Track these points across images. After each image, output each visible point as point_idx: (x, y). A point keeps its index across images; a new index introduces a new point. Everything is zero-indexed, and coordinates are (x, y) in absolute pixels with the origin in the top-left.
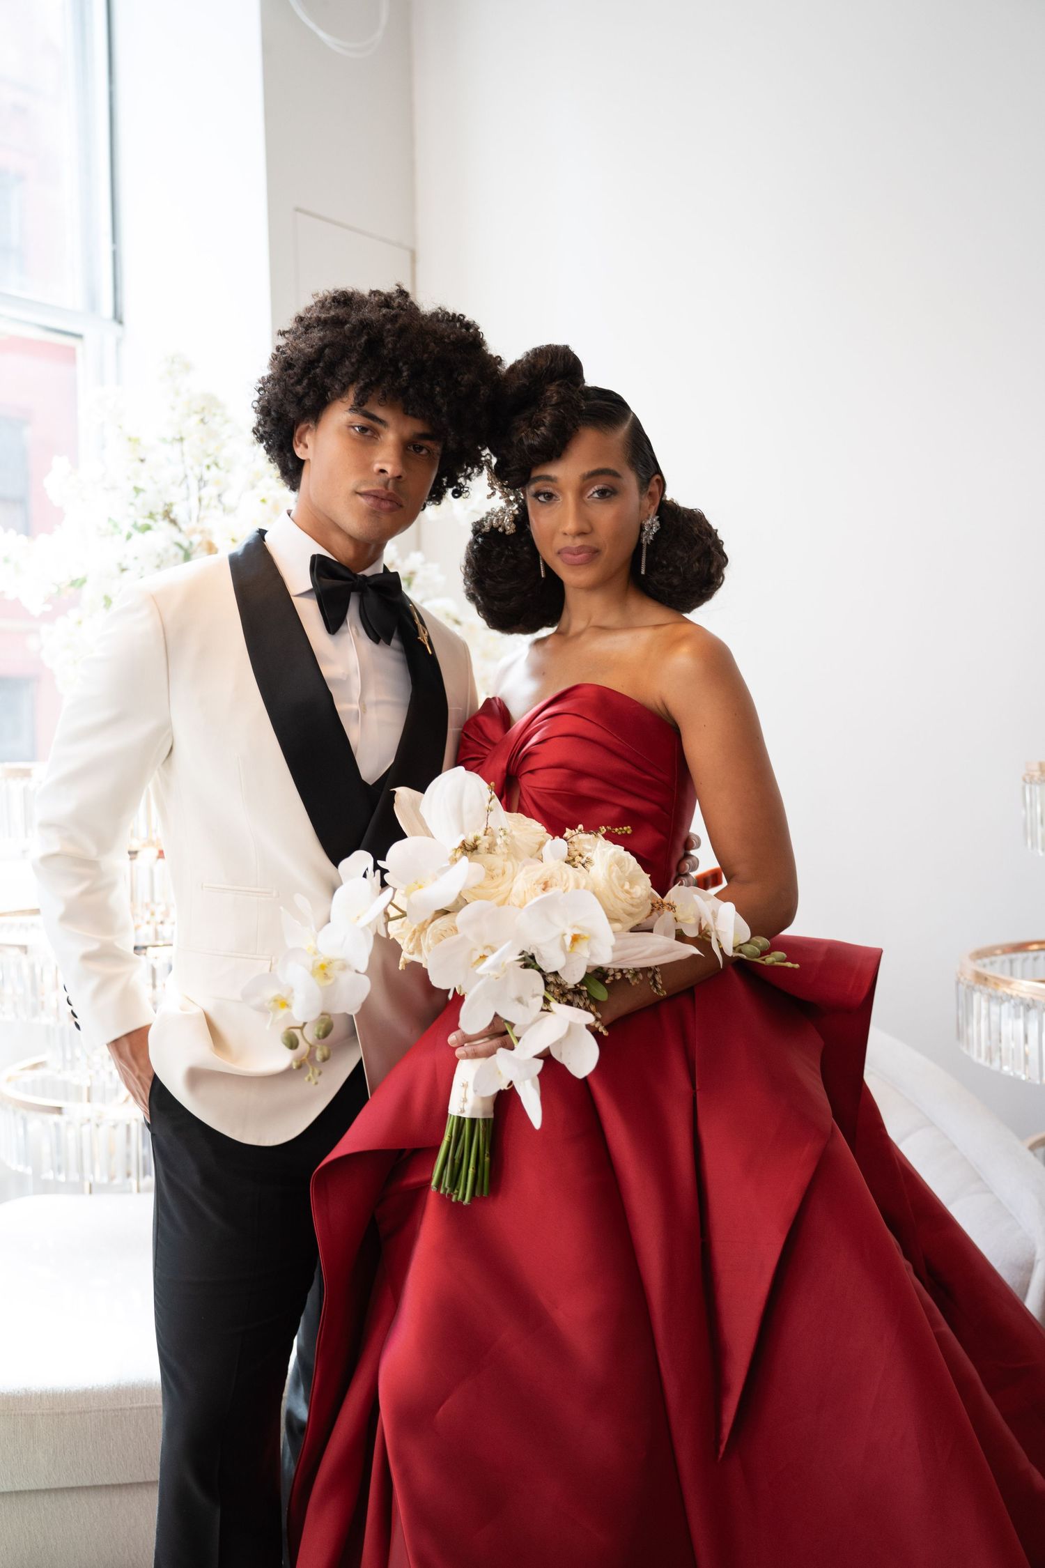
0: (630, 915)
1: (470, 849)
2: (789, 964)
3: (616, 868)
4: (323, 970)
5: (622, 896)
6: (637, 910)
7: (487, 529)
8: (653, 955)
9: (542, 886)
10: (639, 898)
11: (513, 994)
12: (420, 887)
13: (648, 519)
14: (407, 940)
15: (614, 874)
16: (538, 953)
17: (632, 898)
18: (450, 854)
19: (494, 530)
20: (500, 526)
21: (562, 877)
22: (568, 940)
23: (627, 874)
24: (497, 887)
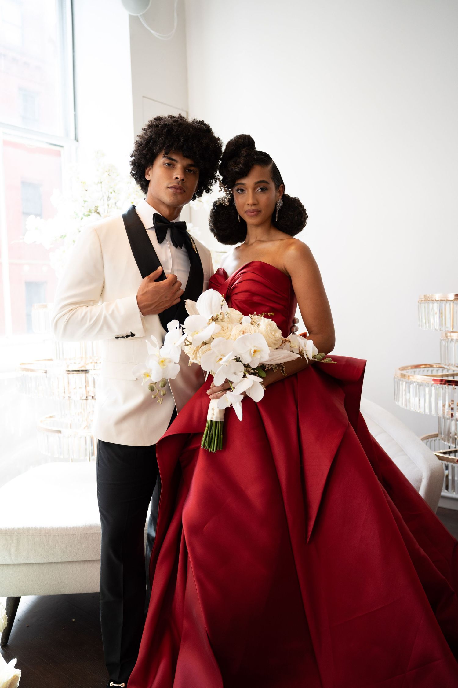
0: (275, 344)
1: (215, 319)
2: (333, 362)
3: (269, 326)
4: (162, 362)
5: (271, 337)
6: (277, 342)
7: (218, 204)
8: (283, 358)
9: (243, 333)
10: (278, 338)
11: (233, 371)
12: (197, 333)
13: (279, 200)
14: (191, 354)
15: (268, 329)
16: (241, 357)
17: (275, 338)
18: (208, 321)
19: (221, 204)
20: (223, 203)
21: (249, 330)
22: (252, 352)
23: (273, 329)
24: (225, 333)
